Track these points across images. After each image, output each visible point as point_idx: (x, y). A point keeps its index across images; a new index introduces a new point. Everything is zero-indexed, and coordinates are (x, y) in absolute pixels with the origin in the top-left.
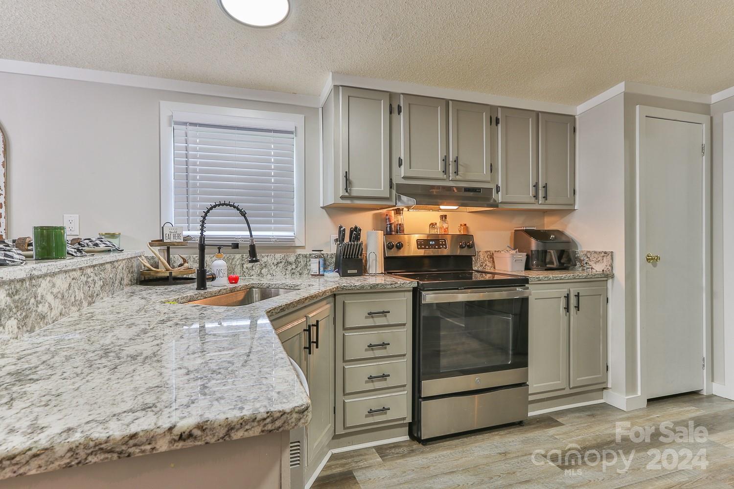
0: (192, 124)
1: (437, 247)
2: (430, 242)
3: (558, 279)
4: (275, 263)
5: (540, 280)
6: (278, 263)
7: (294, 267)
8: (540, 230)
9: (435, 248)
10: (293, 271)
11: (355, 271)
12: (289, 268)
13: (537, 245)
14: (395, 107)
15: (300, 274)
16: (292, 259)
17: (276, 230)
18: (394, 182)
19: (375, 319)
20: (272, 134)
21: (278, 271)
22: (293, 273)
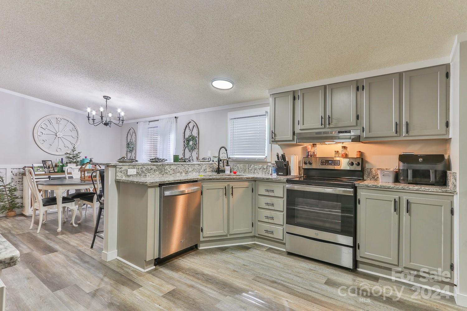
0: (234, 119)
1: (333, 164)
2: (330, 162)
3: (385, 188)
4: (259, 168)
5: (369, 187)
6: (260, 168)
7: (266, 170)
8: (417, 155)
9: (332, 165)
10: (265, 172)
11: (282, 174)
12: (264, 171)
13: (404, 166)
14: (297, 97)
15: (268, 174)
16: (265, 167)
17: (259, 155)
18: (296, 132)
19: (269, 193)
20: (259, 117)
21: (260, 172)
22: (266, 173)
